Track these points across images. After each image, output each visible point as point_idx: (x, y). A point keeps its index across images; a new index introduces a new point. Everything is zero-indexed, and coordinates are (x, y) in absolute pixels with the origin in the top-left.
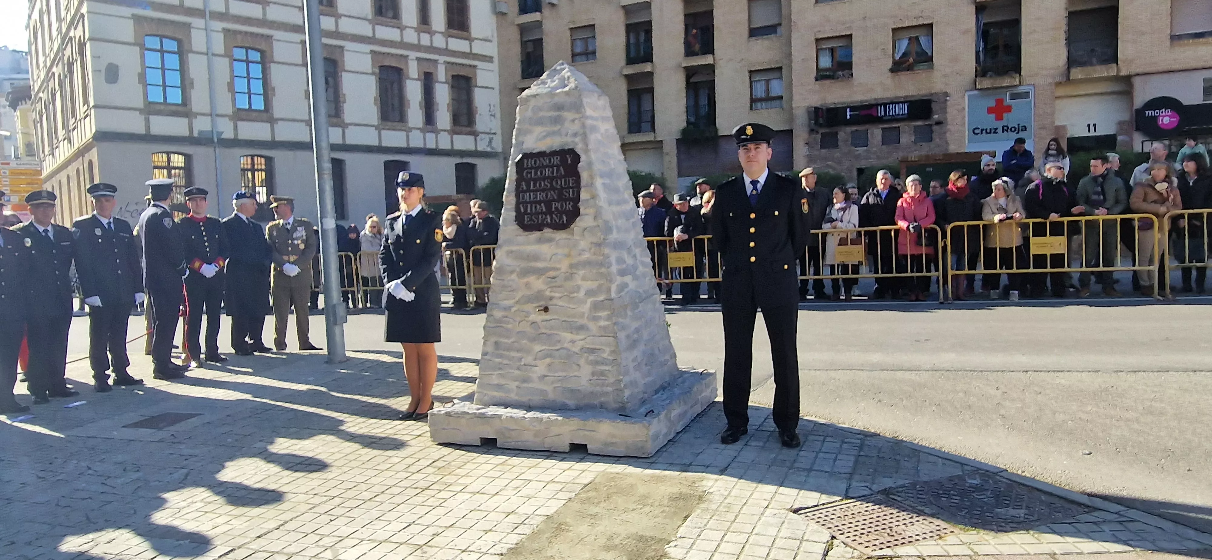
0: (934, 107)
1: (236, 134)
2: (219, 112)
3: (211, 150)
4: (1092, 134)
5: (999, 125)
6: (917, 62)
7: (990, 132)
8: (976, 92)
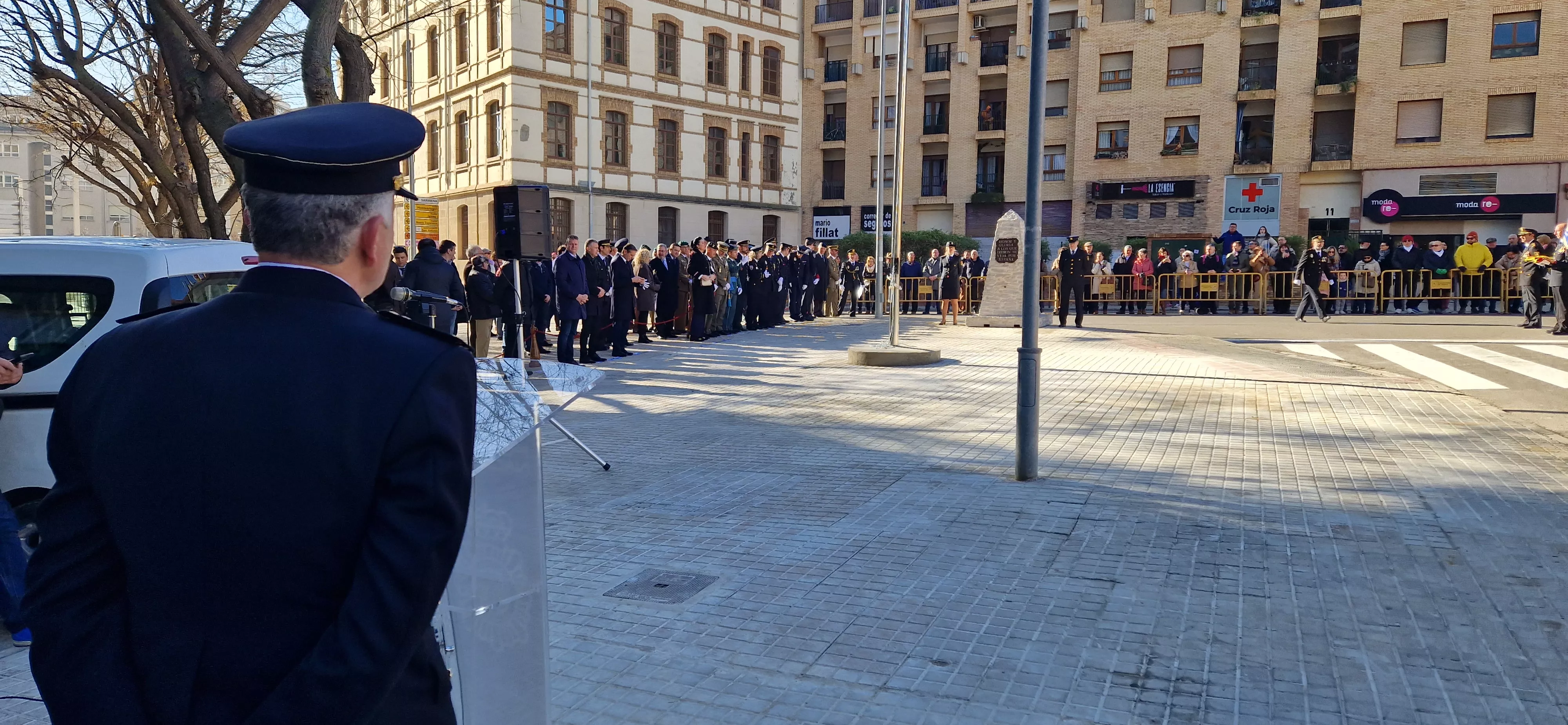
0: (1197, 186)
1: (604, 185)
2: (593, 165)
3: (587, 197)
4: (1330, 216)
5: (1252, 205)
6: (1185, 148)
7: (1244, 211)
8: (1233, 177)
